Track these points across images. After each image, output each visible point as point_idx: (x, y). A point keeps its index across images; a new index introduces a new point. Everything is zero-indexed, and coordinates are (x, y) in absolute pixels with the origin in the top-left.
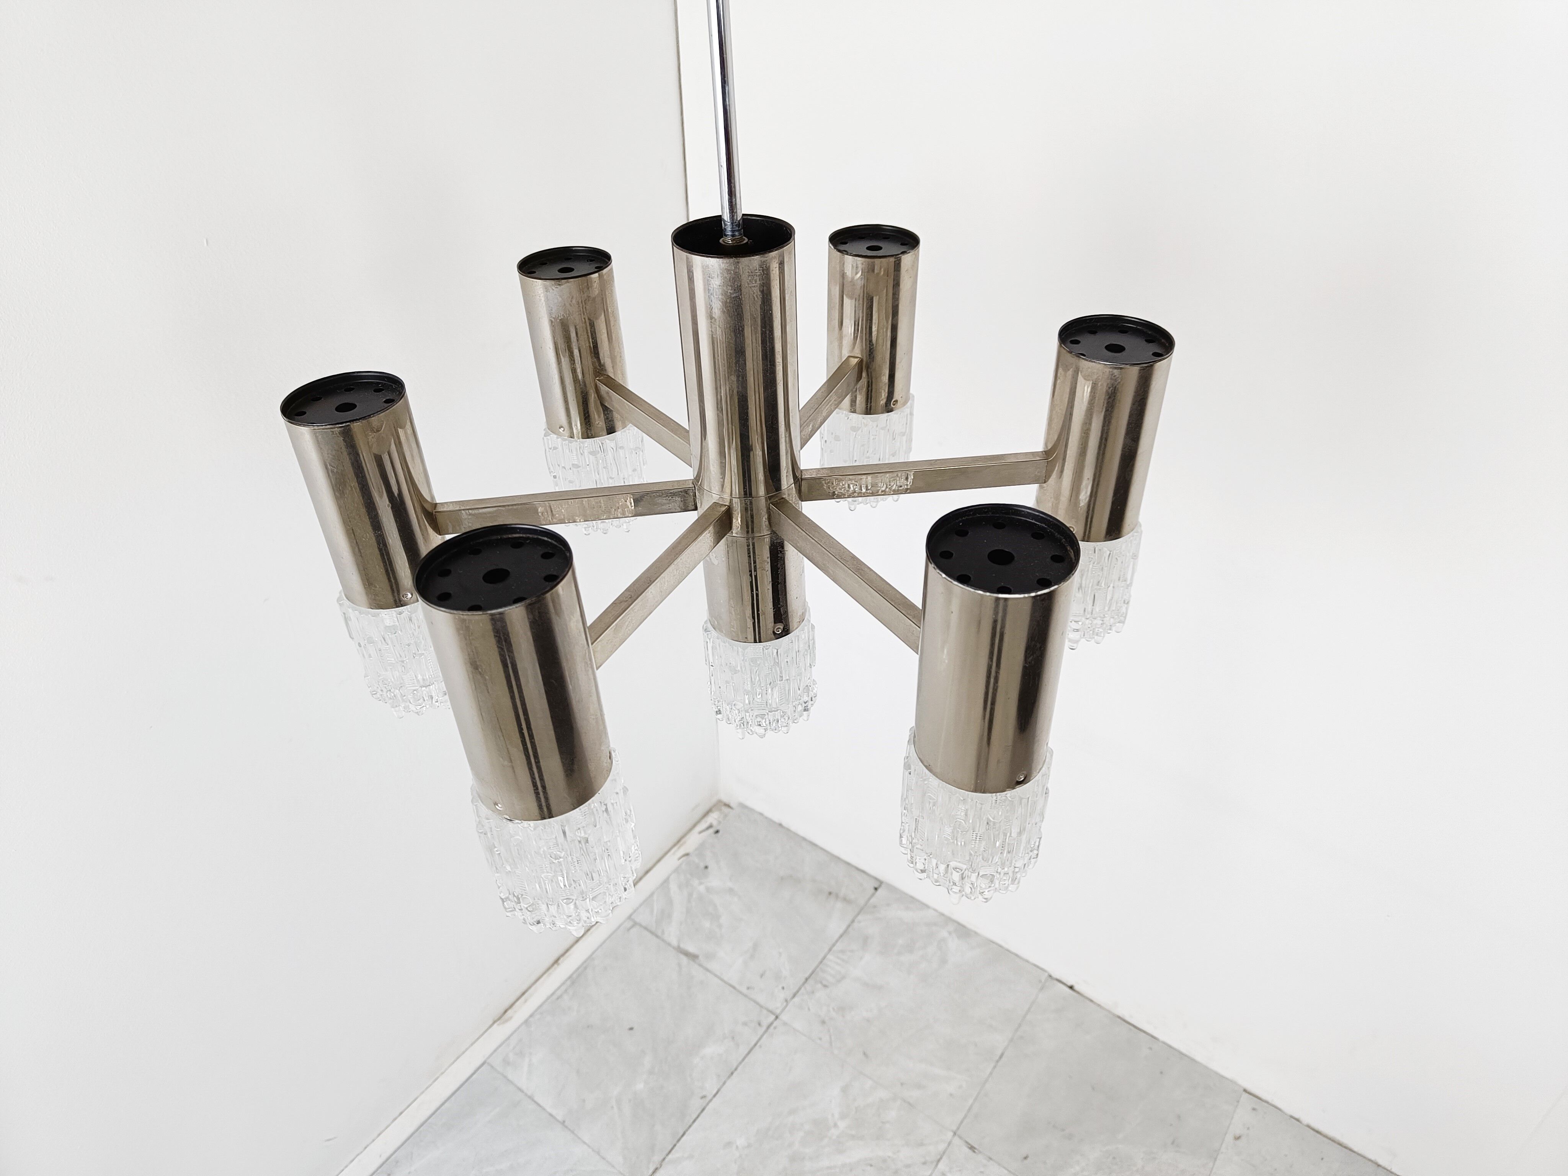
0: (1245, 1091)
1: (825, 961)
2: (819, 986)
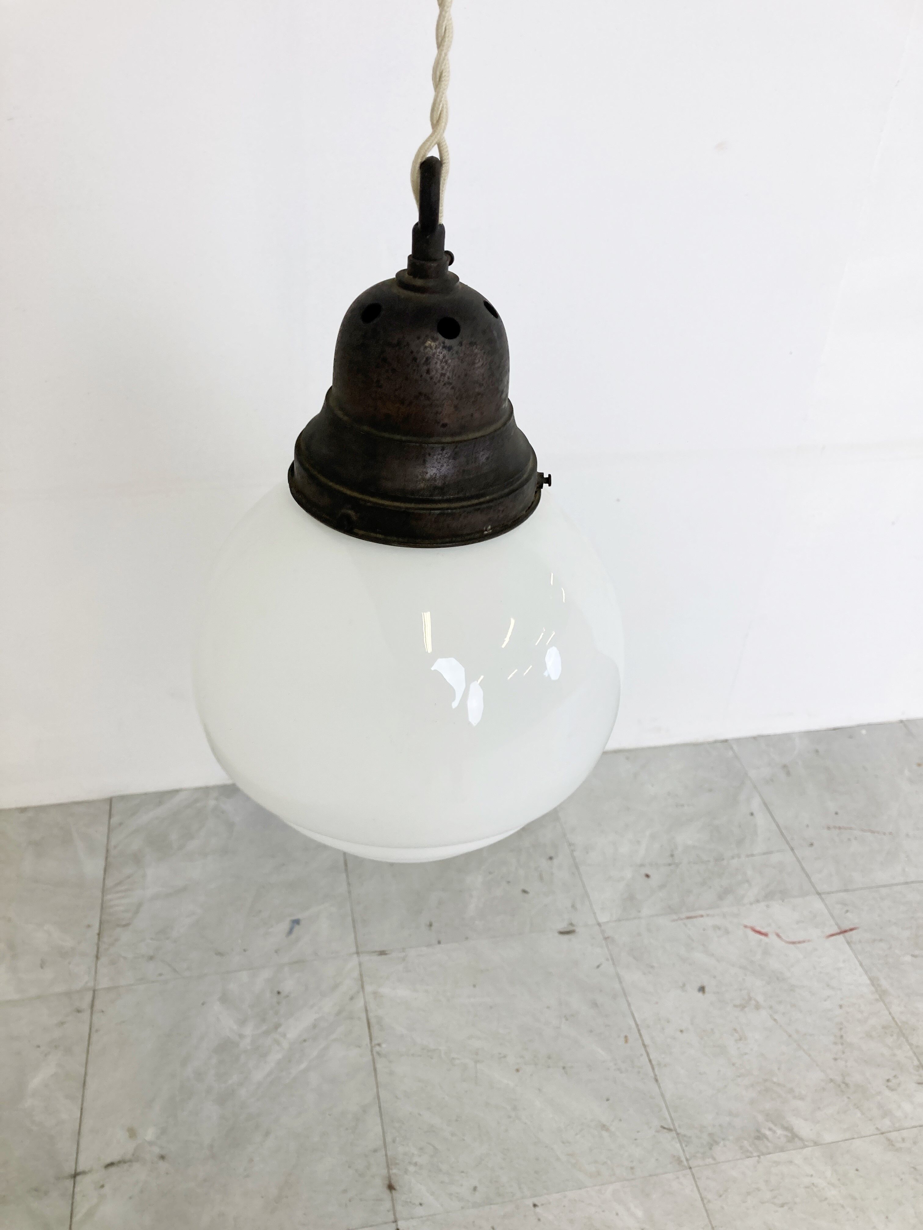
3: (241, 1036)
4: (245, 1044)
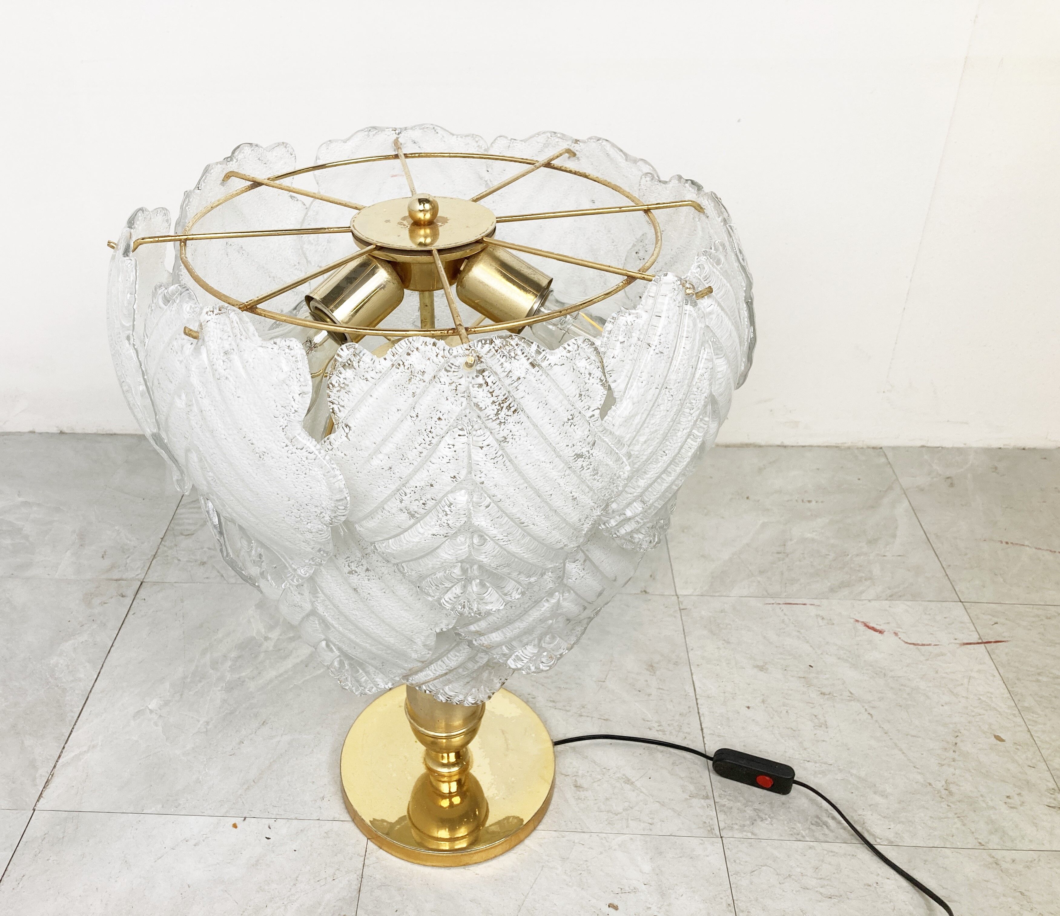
3: (266, 638)
4: (269, 645)
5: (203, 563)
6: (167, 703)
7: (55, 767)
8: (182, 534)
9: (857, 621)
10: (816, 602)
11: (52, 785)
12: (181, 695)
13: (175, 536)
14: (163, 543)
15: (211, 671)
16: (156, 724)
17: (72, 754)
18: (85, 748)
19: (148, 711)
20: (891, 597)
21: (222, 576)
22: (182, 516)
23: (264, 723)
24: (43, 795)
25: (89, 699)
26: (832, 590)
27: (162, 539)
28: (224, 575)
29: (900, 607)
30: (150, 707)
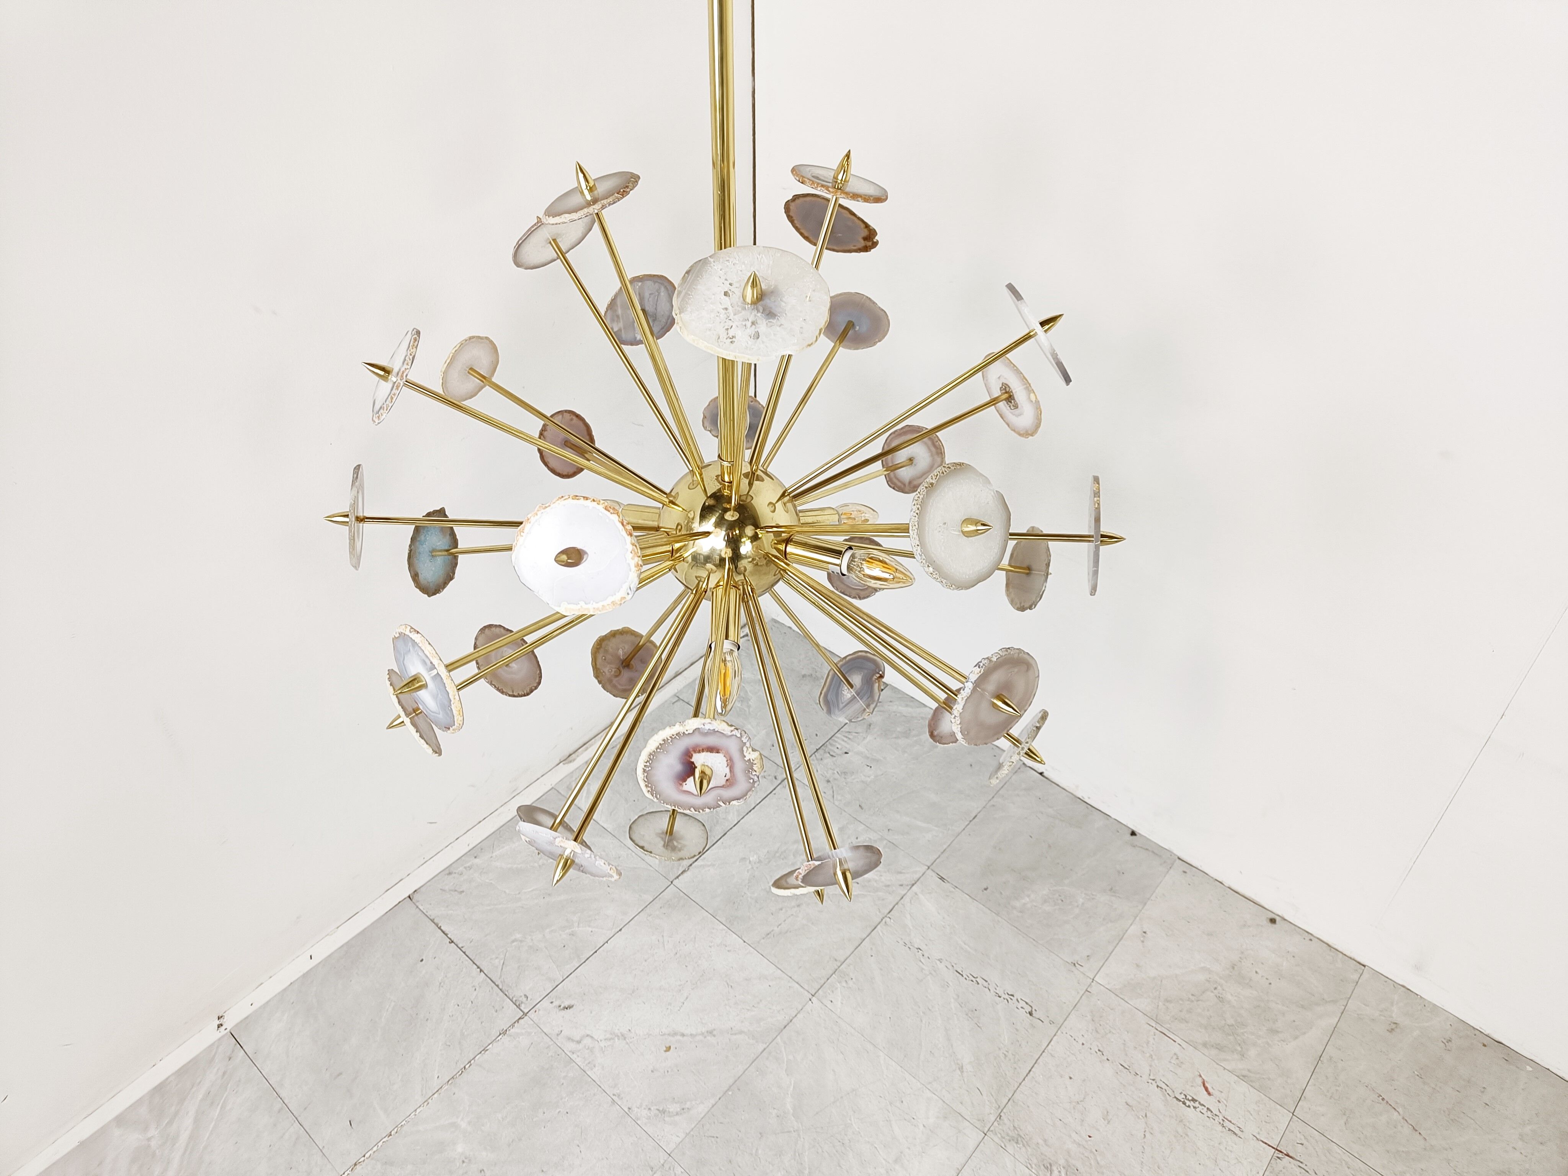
0: (1179, 858)
1: (833, 738)
2: (829, 755)
5: (828, 781)
6: (760, 862)
7: (691, 865)
8: (829, 753)
9: (1200, 1076)
10: (1184, 1045)
11: (685, 875)
12: (769, 862)
13: (825, 752)
14: (816, 754)
15: (792, 856)
16: (748, 871)
17: (702, 863)
18: (709, 863)
19: (748, 861)
20: (1243, 1077)
21: (833, 797)
22: (836, 739)
23: (798, 906)
24: (679, 878)
25: (726, 835)
26: (1205, 1045)
27: (817, 750)
28: (835, 796)
29: (1243, 1087)
30: (751, 859)
